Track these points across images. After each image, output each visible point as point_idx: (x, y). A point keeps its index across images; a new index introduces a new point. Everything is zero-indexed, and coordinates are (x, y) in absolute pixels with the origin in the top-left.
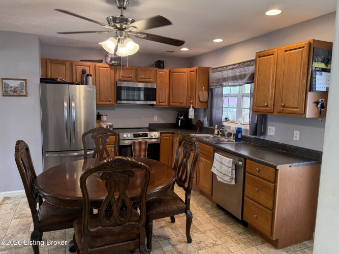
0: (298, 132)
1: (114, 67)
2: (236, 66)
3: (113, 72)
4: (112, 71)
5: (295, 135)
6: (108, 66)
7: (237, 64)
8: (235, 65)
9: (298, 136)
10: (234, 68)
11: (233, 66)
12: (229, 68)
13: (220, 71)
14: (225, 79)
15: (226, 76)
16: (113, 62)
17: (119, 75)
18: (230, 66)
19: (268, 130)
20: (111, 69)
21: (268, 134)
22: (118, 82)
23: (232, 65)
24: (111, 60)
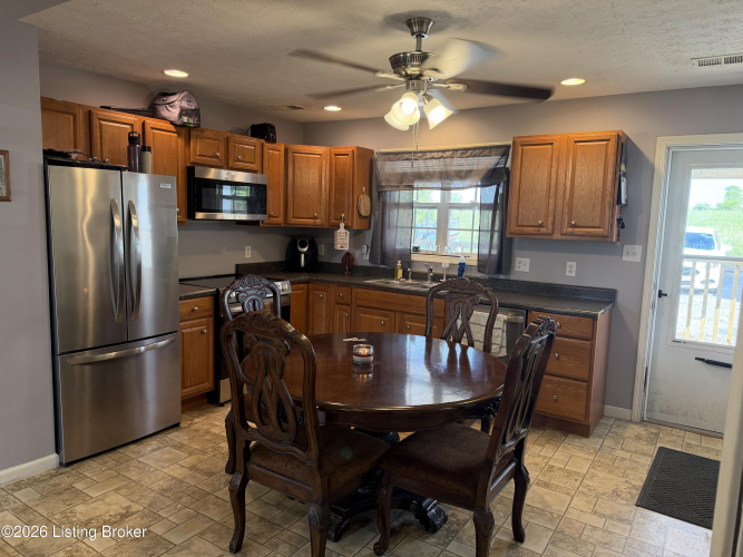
0: (574, 264)
1: (183, 131)
2: (448, 154)
3: (181, 142)
4: (179, 140)
5: (568, 269)
6: (172, 128)
7: (448, 150)
8: (444, 151)
9: (574, 269)
10: (442, 157)
11: (440, 154)
12: (429, 155)
13: (407, 159)
14: (420, 176)
15: (423, 170)
16: (185, 119)
17: (195, 150)
18: (431, 152)
19: (517, 264)
20: (179, 135)
21: (517, 269)
22: (197, 169)
23: (438, 151)
24: (181, 115)
